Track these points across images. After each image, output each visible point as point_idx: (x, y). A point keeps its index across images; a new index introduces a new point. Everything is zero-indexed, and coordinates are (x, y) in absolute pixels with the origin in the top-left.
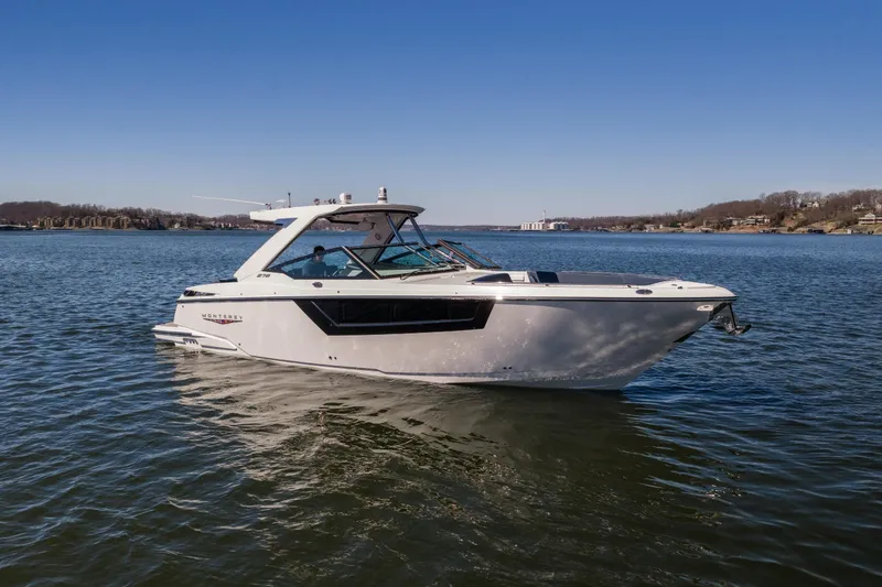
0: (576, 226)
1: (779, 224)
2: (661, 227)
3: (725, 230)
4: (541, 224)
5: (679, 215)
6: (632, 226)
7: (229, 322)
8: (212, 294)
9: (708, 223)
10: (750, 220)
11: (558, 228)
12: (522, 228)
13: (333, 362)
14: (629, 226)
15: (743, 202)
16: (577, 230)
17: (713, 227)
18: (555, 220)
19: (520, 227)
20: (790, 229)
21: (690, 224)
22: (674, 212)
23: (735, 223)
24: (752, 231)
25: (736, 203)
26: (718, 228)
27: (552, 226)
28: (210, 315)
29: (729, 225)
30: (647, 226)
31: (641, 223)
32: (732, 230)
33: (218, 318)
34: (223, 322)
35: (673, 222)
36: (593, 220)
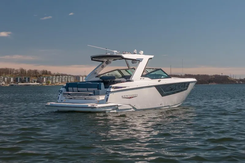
8: (125, 87)
13: (161, 106)
28: (125, 96)
34: (130, 98)
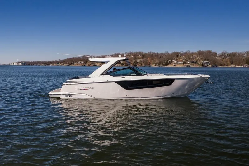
0: (28, 64)
1: (86, 64)
2: (55, 64)
3: (72, 65)
4: (17, 63)
5: (59, 61)
6: (46, 64)
7: (87, 89)
9: (68, 63)
10: (79, 62)
11: (23, 64)
12: (11, 64)
13: (127, 97)
14: (45, 64)
15: (76, 58)
16: (29, 65)
17: (69, 64)
18: (21, 62)
19: (10, 64)
20: (89, 65)
21: (62, 63)
22: (57, 60)
23: (75, 63)
24: (79, 65)
25: (74, 58)
26: (71, 65)
27: (21, 64)
28: (78, 88)
29: (73, 64)
30: (50, 64)
31: (49, 63)
32: (74, 65)
33: (83, 88)
34: (85, 89)
35: (58, 63)
36: (33, 62)
